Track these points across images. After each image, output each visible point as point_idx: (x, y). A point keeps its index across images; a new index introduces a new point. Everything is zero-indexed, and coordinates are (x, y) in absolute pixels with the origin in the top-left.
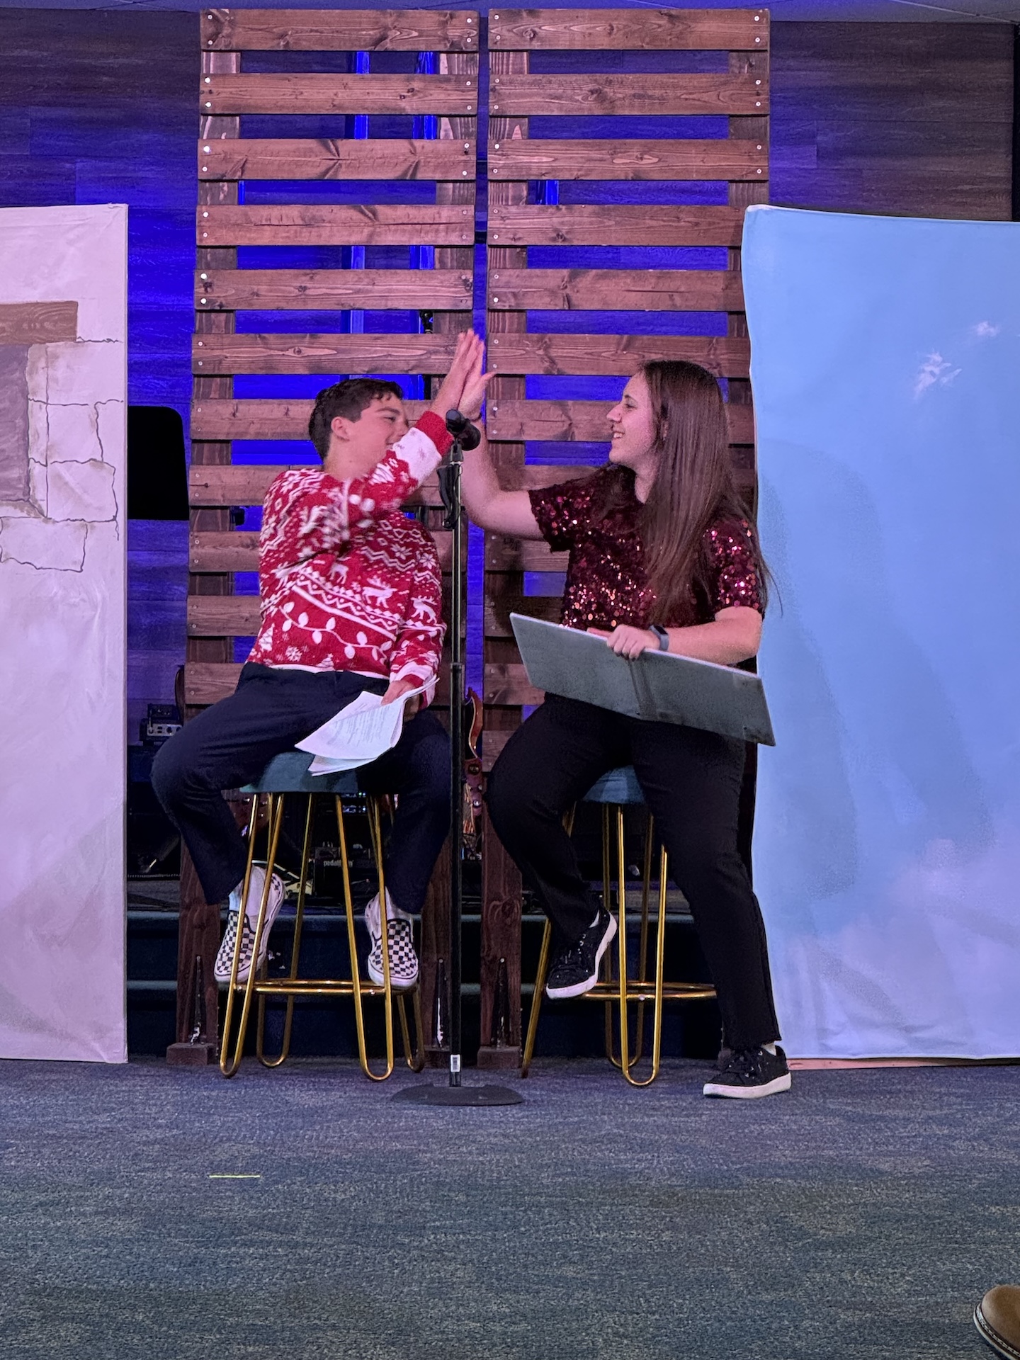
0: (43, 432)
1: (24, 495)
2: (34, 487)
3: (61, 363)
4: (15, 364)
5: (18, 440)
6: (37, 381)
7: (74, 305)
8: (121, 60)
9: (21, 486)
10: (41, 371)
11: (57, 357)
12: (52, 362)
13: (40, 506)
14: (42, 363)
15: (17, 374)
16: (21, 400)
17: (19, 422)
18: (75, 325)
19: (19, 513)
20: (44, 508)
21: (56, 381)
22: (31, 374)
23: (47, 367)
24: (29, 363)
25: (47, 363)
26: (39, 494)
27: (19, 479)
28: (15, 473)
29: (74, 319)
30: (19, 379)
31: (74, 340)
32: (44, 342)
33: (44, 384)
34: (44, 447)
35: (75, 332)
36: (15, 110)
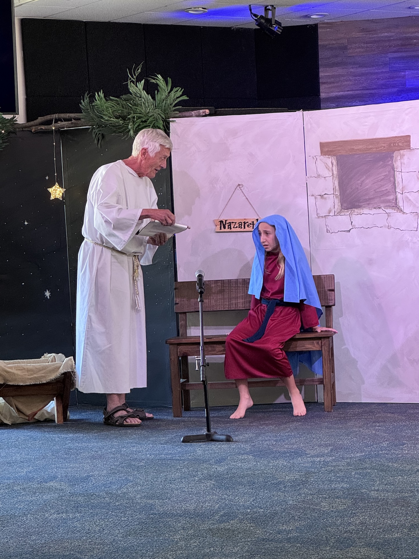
0: (400, 182)
1: (395, 205)
2: (398, 202)
3: (406, 157)
4: (389, 159)
5: (392, 185)
6: (397, 164)
7: (409, 136)
9: (394, 202)
10: (399, 161)
11: (404, 155)
12: (402, 158)
13: (401, 208)
14: (399, 158)
15: (390, 162)
16: (392, 172)
17: (392, 179)
18: (410, 143)
19: (393, 211)
20: (403, 209)
21: (404, 164)
22: (395, 162)
23: (401, 159)
24: (394, 158)
25: (401, 157)
26: (400, 204)
27: (393, 199)
28: (391, 197)
29: (409, 141)
30: (391, 164)
31: (410, 149)
32: (399, 150)
33: (400, 165)
34: (401, 188)
35: (410, 146)
36: (383, 55)
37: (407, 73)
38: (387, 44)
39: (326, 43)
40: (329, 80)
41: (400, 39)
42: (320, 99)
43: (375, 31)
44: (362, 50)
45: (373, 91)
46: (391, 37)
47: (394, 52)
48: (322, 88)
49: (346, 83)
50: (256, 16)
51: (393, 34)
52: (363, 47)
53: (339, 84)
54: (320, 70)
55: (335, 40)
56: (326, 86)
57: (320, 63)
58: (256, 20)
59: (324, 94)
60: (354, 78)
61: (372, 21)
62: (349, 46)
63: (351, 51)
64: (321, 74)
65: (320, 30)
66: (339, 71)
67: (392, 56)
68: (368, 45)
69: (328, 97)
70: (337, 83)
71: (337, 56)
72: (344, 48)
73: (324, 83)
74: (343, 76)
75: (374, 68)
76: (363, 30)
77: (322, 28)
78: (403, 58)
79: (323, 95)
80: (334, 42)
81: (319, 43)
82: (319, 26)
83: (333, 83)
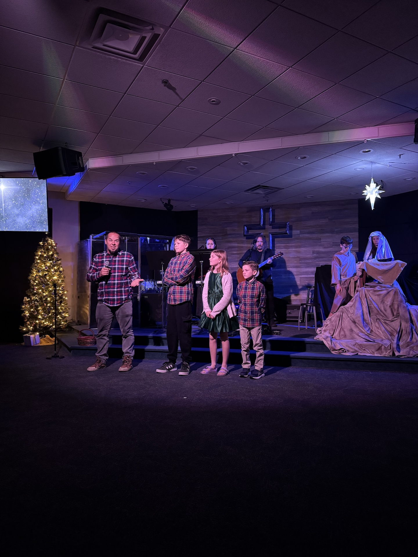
8: (233, 214)
36: (220, 222)
37: (228, 228)
39: (200, 217)
43: (217, 213)
45: (216, 235)
46: (223, 215)
48: (198, 233)
49: (207, 231)
50: (164, 203)
52: (213, 219)
53: (205, 232)
54: (198, 226)
55: (203, 216)
57: (198, 224)
60: (210, 230)
62: (208, 218)
63: (209, 220)
64: (198, 228)
65: (198, 213)
66: (205, 227)
68: (215, 218)
69: (200, 236)
71: (204, 222)
72: (206, 219)
73: (199, 231)
74: (206, 229)
76: (213, 213)
79: (198, 236)
81: (198, 217)
82: (198, 211)
83: (202, 231)
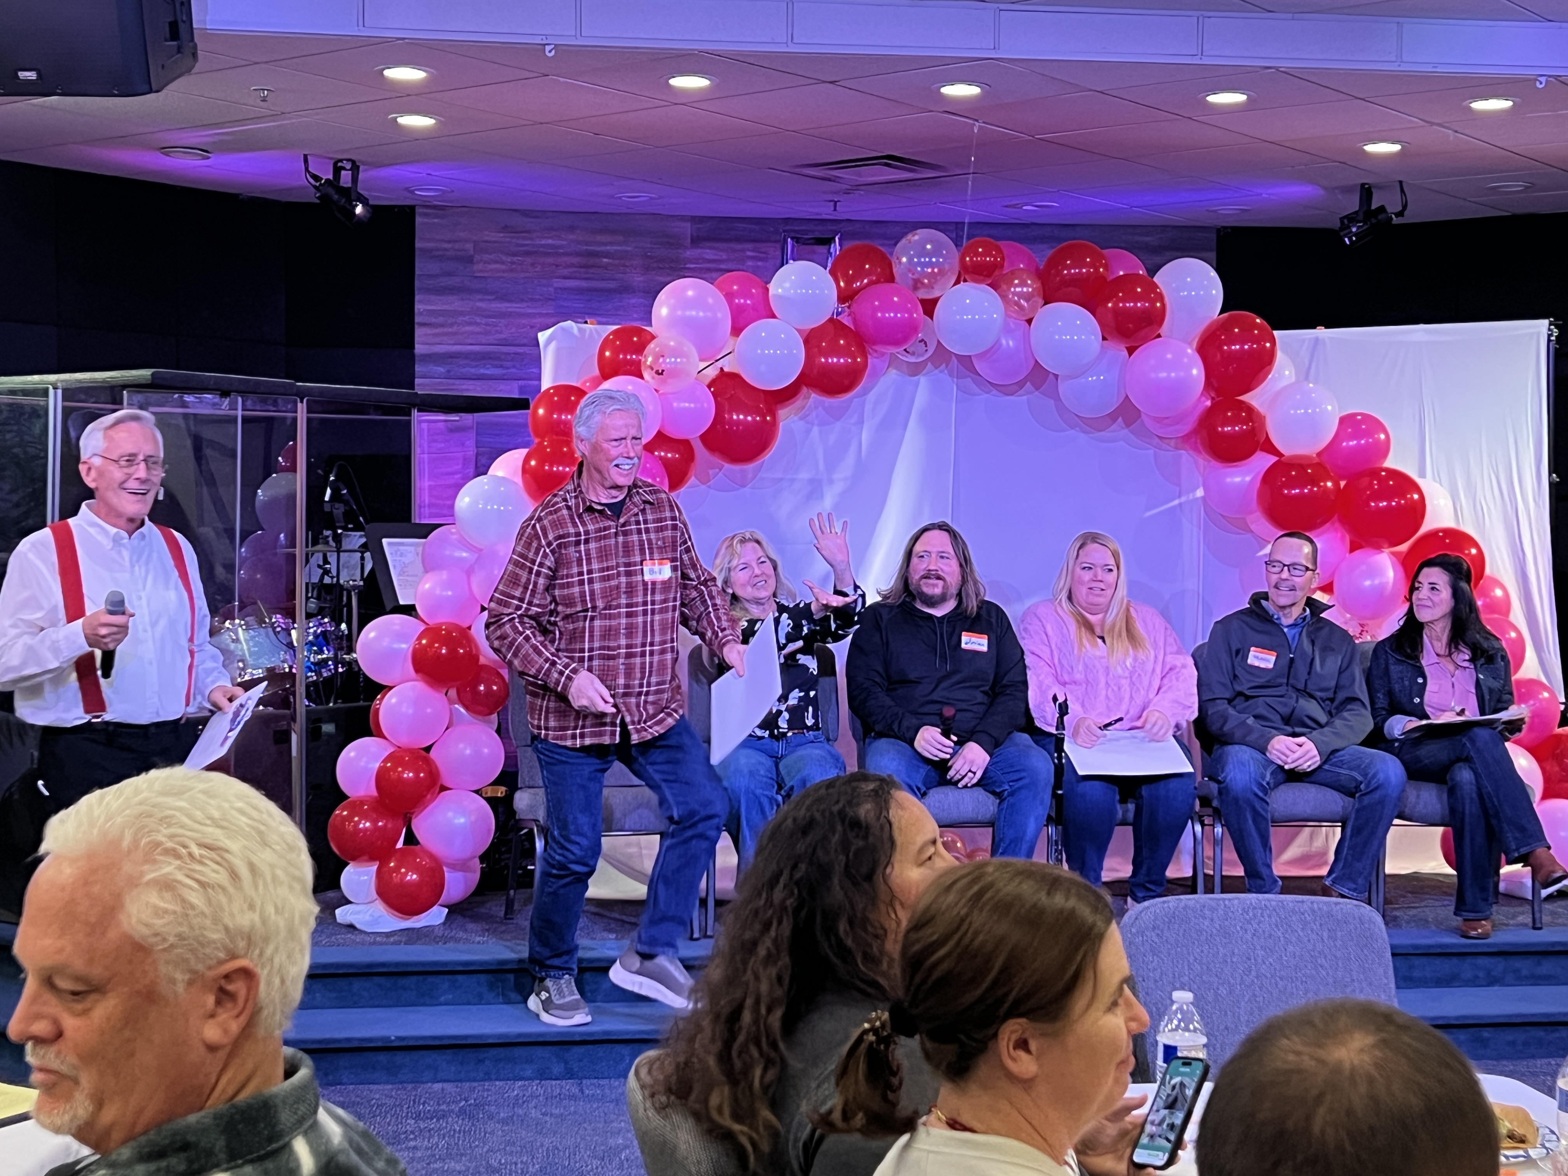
8: (616, 248)
36: (544, 282)
38: (550, 260)
39: (430, 245)
40: (433, 320)
41: (578, 254)
42: (413, 356)
43: (528, 232)
44: (504, 267)
45: (520, 350)
46: (561, 247)
47: (565, 278)
48: (420, 333)
49: (467, 328)
50: (316, 178)
51: (564, 243)
52: (503, 263)
53: (455, 329)
54: (417, 298)
55: (449, 242)
56: (428, 330)
57: (417, 283)
58: (315, 187)
59: (422, 346)
60: (484, 321)
61: (525, 213)
62: (477, 257)
63: (480, 266)
64: (418, 307)
65: (418, 220)
66: (454, 303)
67: (560, 285)
68: (515, 259)
69: (430, 352)
70: (451, 325)
71: (449, 274)
72: (469, 260)
73: (424, 325)
74: (462, 313)
75: (525, 304)
76: (505, 228)
77: (426, 215)
78: (579, 291)
79: (419, 349)
80: (446, 246)
81: (418, 244)
82: (418, 210)
83: (442, 326)
